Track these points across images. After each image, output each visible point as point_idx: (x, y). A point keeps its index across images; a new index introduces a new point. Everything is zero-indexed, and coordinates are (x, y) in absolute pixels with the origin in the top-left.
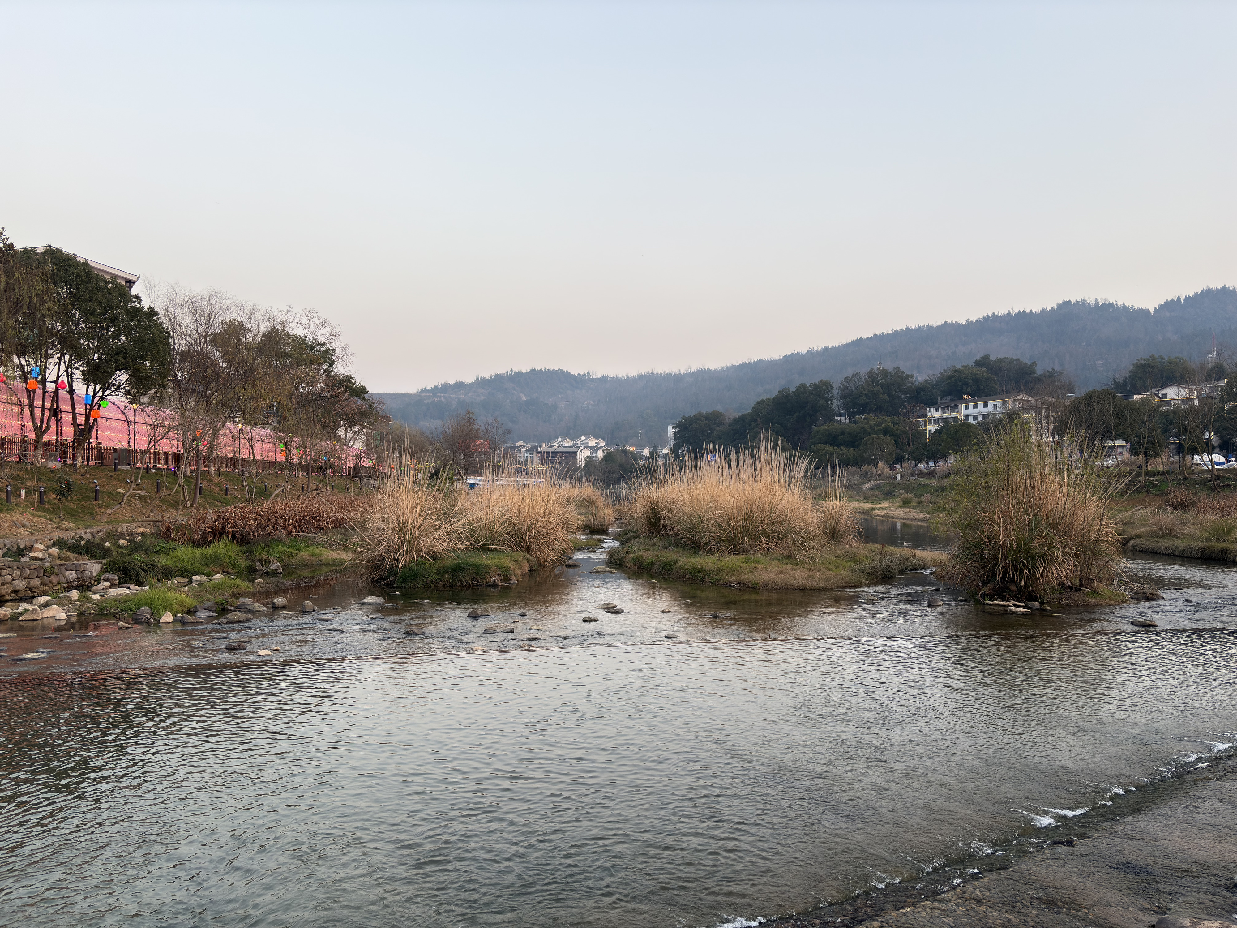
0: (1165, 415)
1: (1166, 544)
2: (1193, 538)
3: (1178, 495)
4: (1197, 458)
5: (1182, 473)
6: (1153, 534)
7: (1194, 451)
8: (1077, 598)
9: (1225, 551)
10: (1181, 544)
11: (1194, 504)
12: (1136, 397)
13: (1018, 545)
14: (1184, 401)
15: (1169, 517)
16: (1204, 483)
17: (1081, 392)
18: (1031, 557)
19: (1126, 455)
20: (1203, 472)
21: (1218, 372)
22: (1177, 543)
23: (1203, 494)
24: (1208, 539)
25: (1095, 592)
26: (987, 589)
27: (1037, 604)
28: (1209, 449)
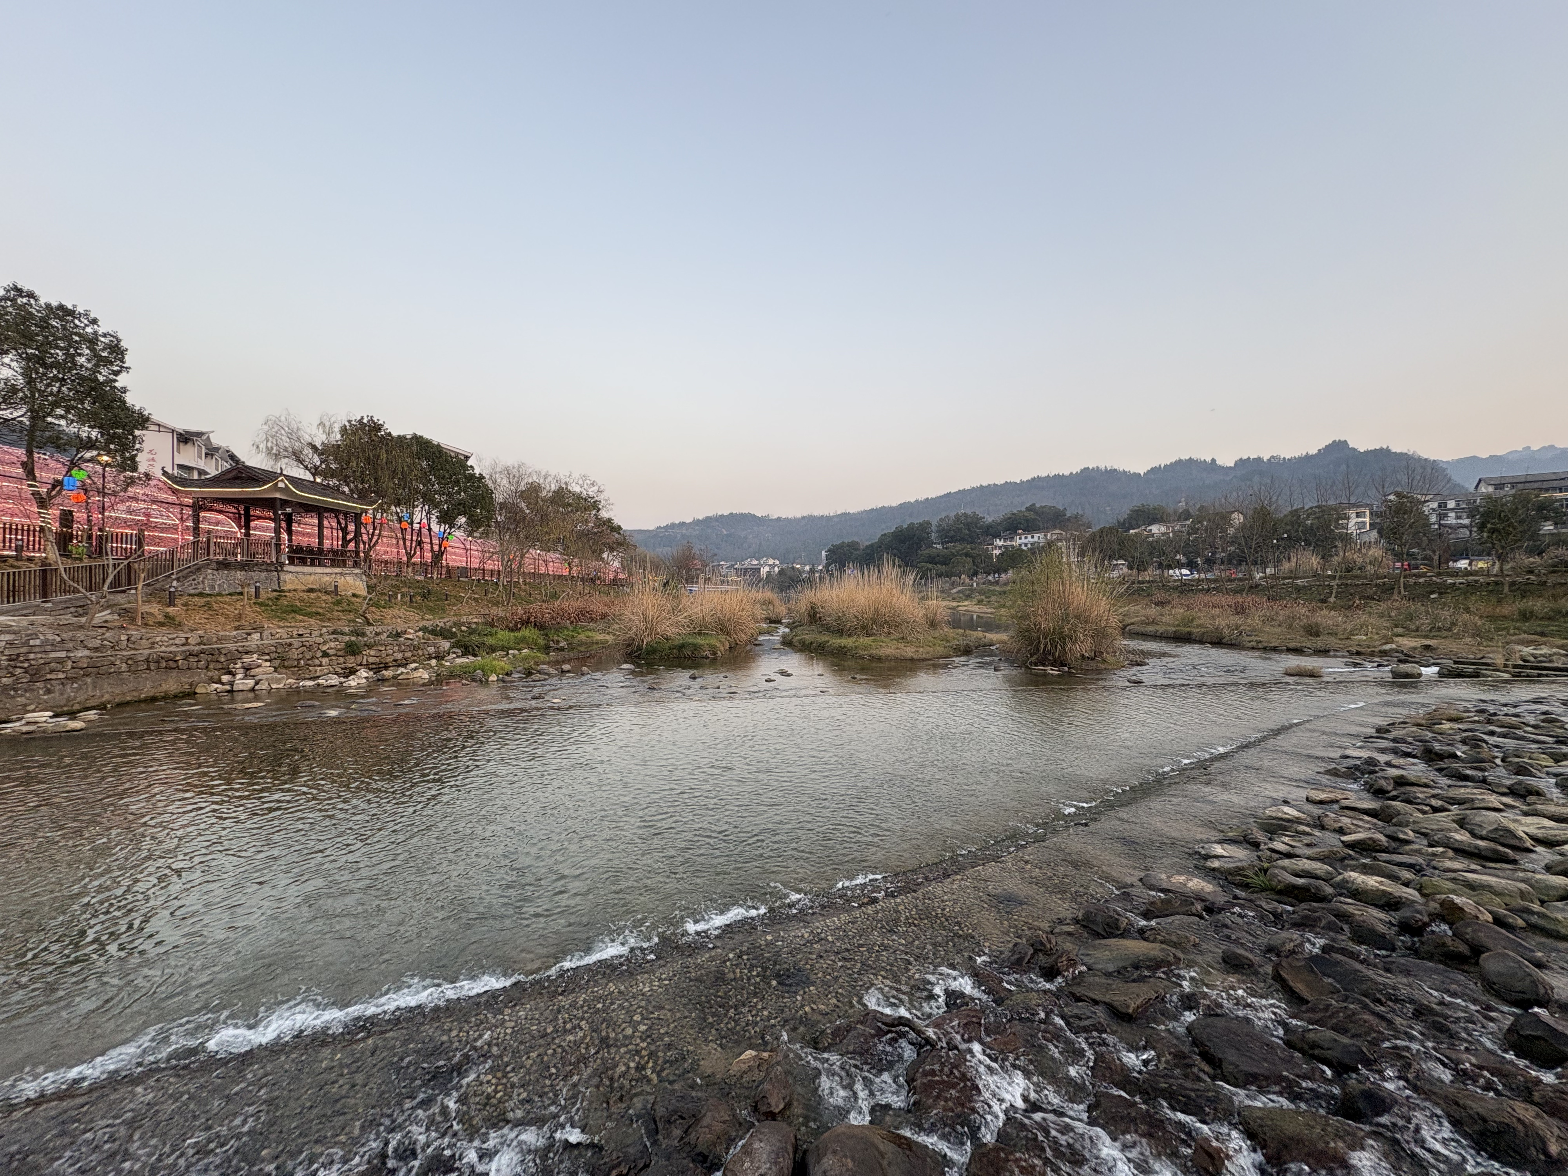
0: (1151, 543)
1: (1151, 629)
2: (1169, 625)
3: (1159, 596)
4: (1171, 572)
5: (1161, 582)
6: (1142, 622)
7: (1170, 567)
8: (1092, 664)
9: (1190, 633)
10: (1161, 629)
11: (1169, 602)
12: (1132, 531)
13: (1054, 629)
14: (1163, 534)
15: (1153, 611)
16: (1175, 588)
17: (1096, 528)
18: (1063, 638)
19: (1125, 570)
20: (1175, 581)
21: (1187, 515)
22: (1158, 628)
23: (1176, 595)
24: (1178, 625)
25: (1104, 661)
26: (1033, 659)
27: (1066, 669)
28: (1180, 566)
